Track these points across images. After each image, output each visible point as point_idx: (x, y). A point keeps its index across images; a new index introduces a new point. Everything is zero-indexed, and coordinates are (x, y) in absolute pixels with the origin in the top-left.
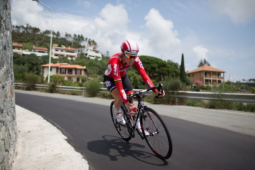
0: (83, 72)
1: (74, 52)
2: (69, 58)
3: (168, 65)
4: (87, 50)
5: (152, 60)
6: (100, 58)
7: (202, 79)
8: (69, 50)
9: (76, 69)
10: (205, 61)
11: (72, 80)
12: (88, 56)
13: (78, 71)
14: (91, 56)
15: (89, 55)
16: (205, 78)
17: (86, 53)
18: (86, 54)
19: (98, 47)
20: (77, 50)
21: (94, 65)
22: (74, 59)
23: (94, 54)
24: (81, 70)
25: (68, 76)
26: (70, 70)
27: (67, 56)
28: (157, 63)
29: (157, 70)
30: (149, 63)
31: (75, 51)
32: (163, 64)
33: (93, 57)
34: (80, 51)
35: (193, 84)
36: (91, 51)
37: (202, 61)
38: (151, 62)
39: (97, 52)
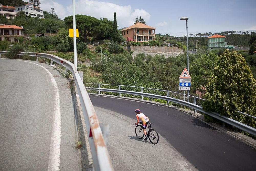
0: (20, 32)
1: (13, 11)
2: (8, 18)
3: (102, 24)
4: (27, 8)
5: (85, 20)
6: (42, 16)
7: (135, 36)
8: (7, 8)
9: (13, 30)
10: (140, 18)
11: (10, 40)
12: (28, 15)
13: (15, 32)
14: (32, 14)
15: (30, 14)
16: (137, 35)
17: (26, 11)
18: (27, 13)
19: (40, 4)
20: (17, 8)
21: (33, 25)
22: (13, 18)
23: (35, 12)
24: (18, 30)
25: (5, 36)
26: (7, 31)
27: (6, 15)
28: (91, 22)
29: (91, 28)
30: (82, 23)
31: (14, 9)
32: (97, 22)
33: (35, 15)
34: (20, 9)
35: (125, 40)
36: (32, 9)
37: (138, 18)
38: (85, 21)
39: (39, 10)
